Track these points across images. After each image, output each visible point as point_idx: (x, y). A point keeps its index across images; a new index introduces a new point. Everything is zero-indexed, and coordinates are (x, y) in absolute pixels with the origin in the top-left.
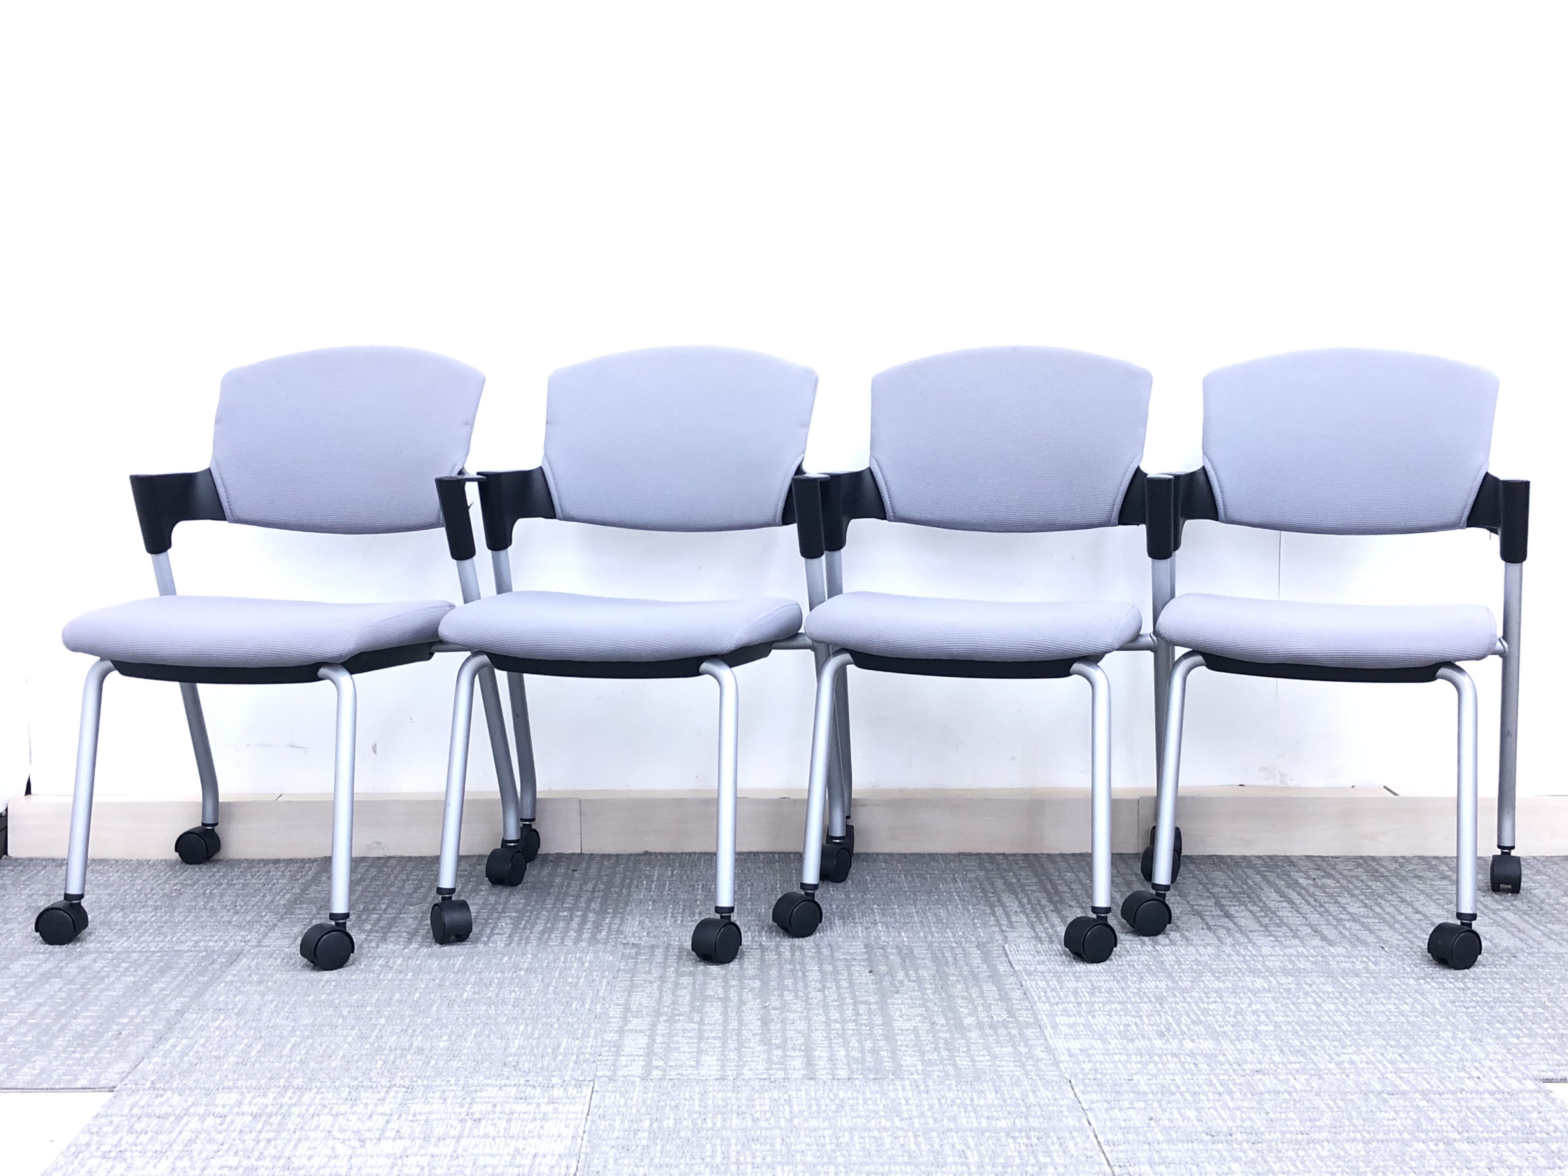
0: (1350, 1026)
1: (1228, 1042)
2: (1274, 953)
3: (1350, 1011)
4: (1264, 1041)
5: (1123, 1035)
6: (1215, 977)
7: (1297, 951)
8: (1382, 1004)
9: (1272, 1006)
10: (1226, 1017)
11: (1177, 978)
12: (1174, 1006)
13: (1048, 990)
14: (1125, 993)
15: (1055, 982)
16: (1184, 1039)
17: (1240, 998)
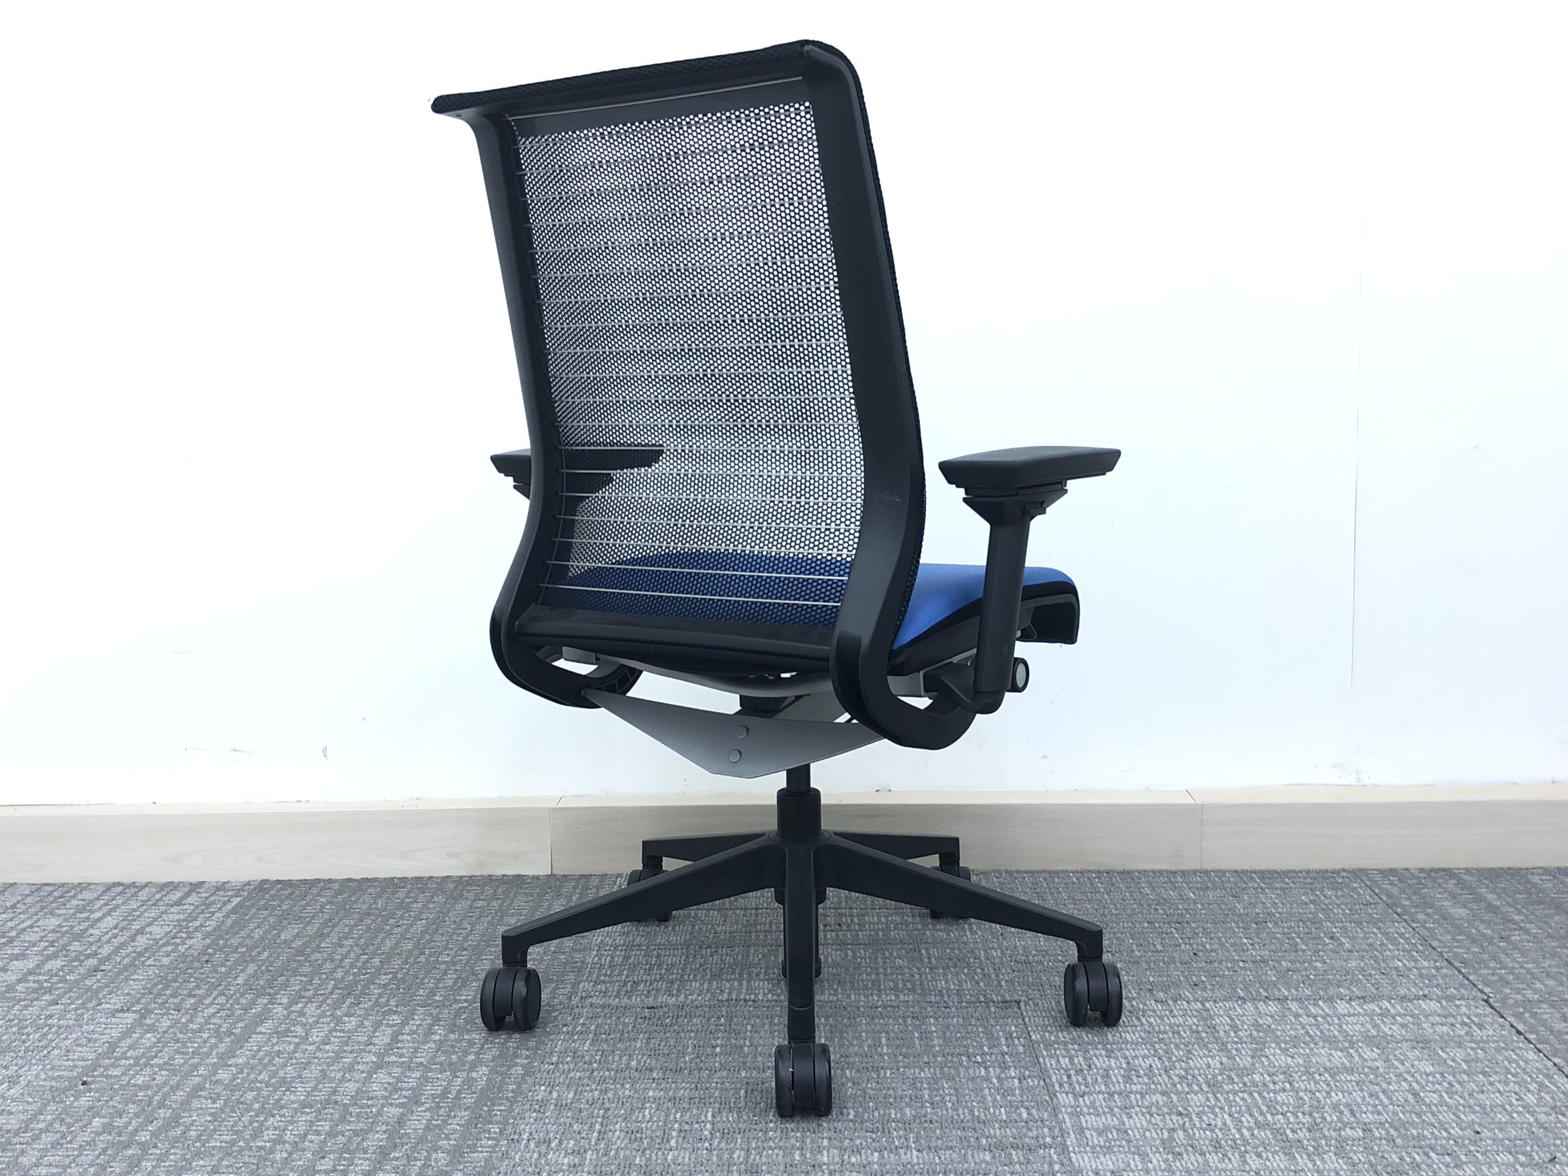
0: (1461, 1129)
1: (1305, 1156)
3: (1460, 1104)
4: (1351, 1155)
5: (1168, 1146)
6: (1280, 1048)
8: (1499, 1092)
9: (1357, 1096)
10: (1300, 1114)
11: (1234, 1052)
12: (1231, 1098)
13: (1072, 1072)
14: (1169, 1077)
15: (1081, 1059)
16: (1246, 1152)
17: (1316, 1083)
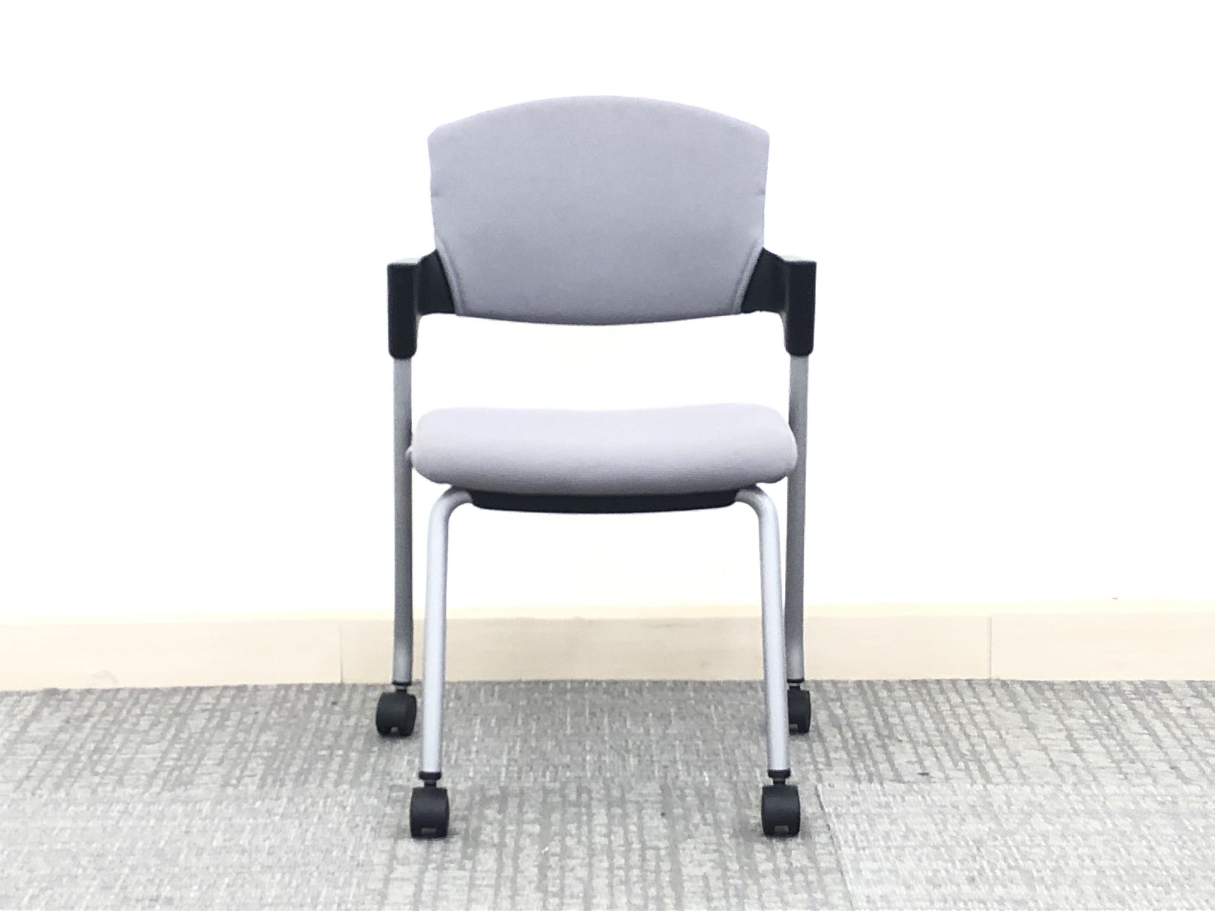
2: (1118, 792)
7: (1146, 790)
